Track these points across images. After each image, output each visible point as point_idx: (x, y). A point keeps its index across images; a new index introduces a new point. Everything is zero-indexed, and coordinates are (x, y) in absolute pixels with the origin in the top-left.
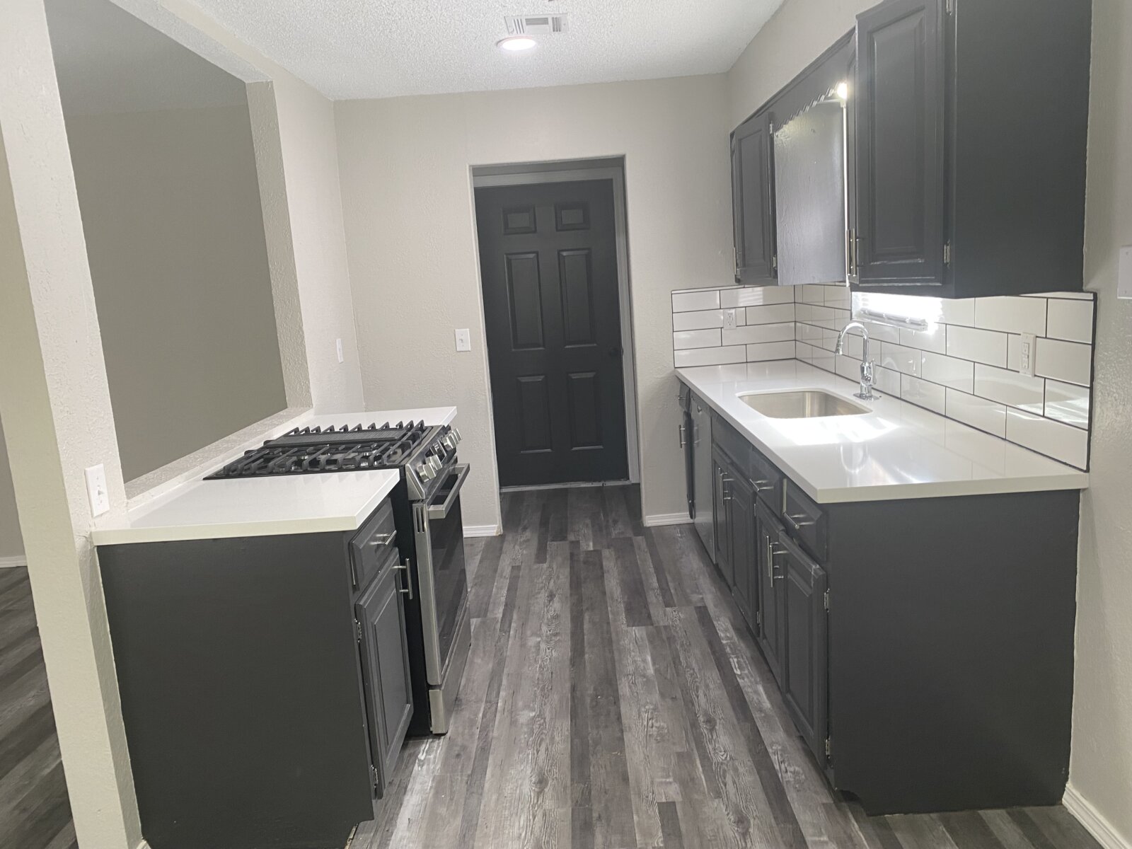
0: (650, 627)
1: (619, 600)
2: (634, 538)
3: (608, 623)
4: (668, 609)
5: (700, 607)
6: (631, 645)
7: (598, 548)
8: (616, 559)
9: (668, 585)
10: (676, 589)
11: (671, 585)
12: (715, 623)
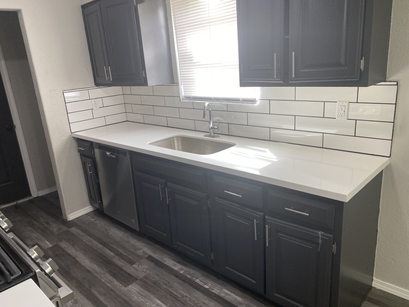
0: (137, 281)
1: (102, 272)
2: (70, 230)
3: (112, 290)
4: (134, 266)
5: (148, 257)
6: (140, 298)
7: (55, 243)
8: (74, 247)
9: (118, 251)
10: (125, 252)
11: (119, 250)
12: (165, 263)
